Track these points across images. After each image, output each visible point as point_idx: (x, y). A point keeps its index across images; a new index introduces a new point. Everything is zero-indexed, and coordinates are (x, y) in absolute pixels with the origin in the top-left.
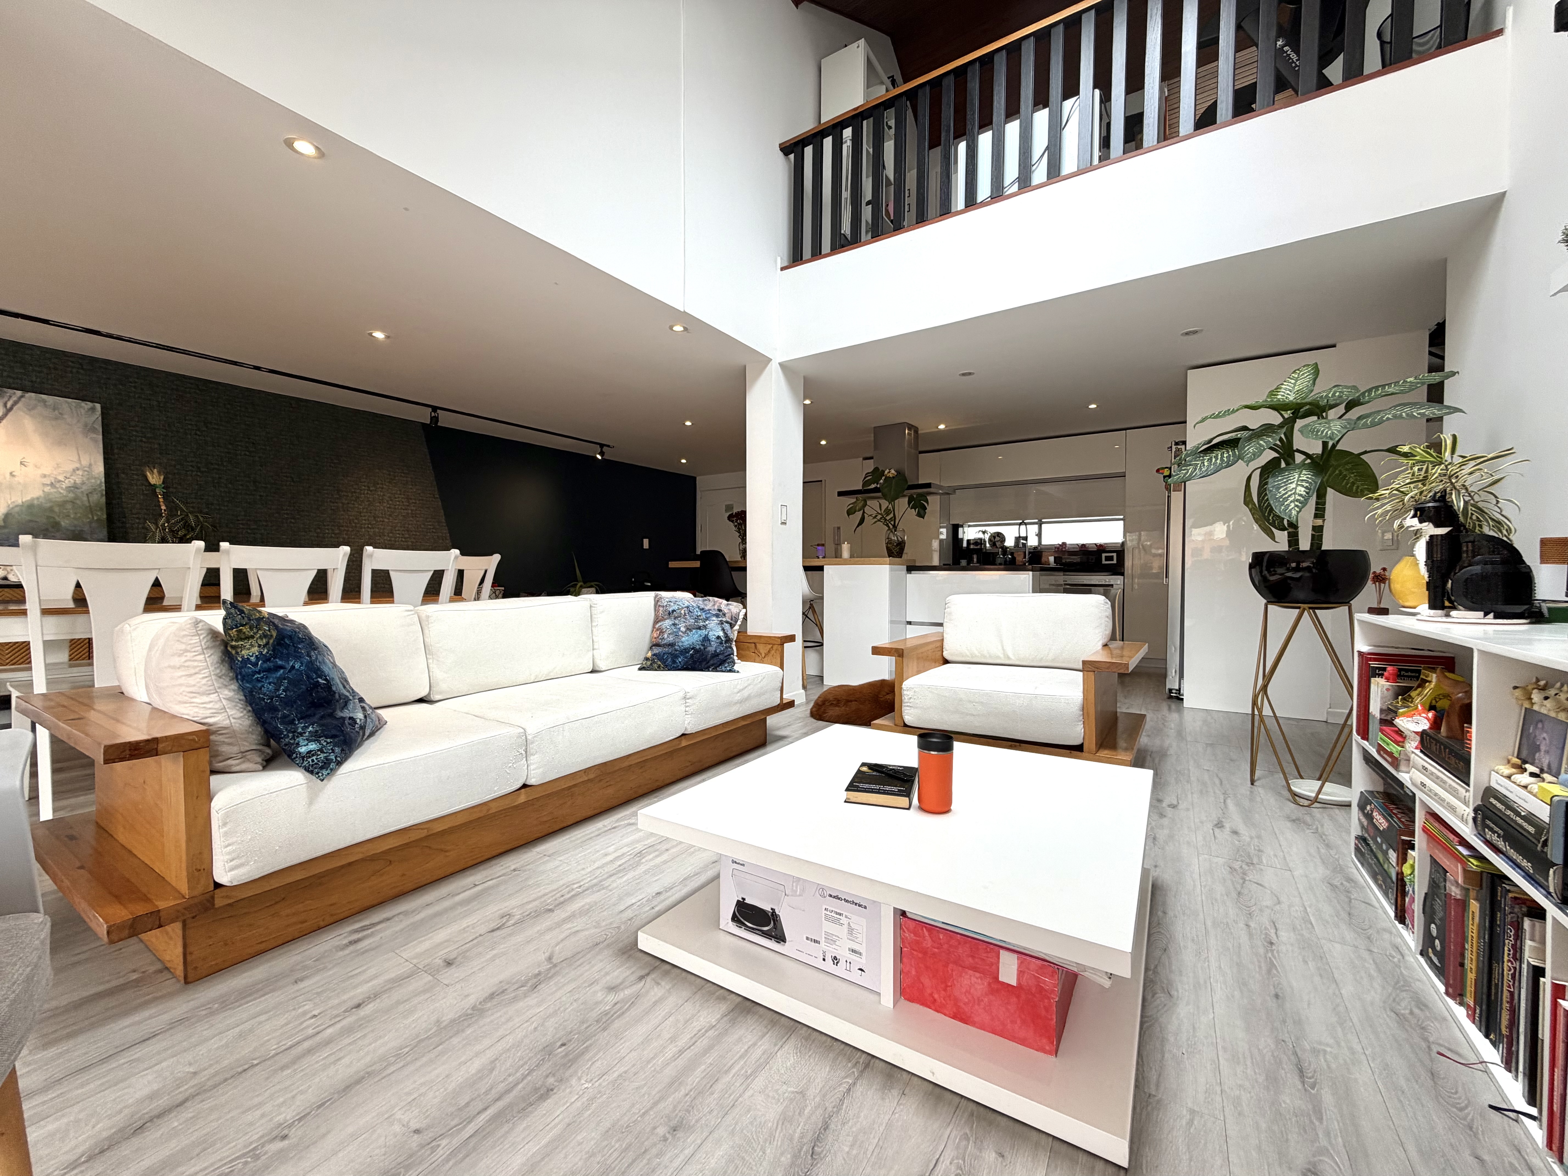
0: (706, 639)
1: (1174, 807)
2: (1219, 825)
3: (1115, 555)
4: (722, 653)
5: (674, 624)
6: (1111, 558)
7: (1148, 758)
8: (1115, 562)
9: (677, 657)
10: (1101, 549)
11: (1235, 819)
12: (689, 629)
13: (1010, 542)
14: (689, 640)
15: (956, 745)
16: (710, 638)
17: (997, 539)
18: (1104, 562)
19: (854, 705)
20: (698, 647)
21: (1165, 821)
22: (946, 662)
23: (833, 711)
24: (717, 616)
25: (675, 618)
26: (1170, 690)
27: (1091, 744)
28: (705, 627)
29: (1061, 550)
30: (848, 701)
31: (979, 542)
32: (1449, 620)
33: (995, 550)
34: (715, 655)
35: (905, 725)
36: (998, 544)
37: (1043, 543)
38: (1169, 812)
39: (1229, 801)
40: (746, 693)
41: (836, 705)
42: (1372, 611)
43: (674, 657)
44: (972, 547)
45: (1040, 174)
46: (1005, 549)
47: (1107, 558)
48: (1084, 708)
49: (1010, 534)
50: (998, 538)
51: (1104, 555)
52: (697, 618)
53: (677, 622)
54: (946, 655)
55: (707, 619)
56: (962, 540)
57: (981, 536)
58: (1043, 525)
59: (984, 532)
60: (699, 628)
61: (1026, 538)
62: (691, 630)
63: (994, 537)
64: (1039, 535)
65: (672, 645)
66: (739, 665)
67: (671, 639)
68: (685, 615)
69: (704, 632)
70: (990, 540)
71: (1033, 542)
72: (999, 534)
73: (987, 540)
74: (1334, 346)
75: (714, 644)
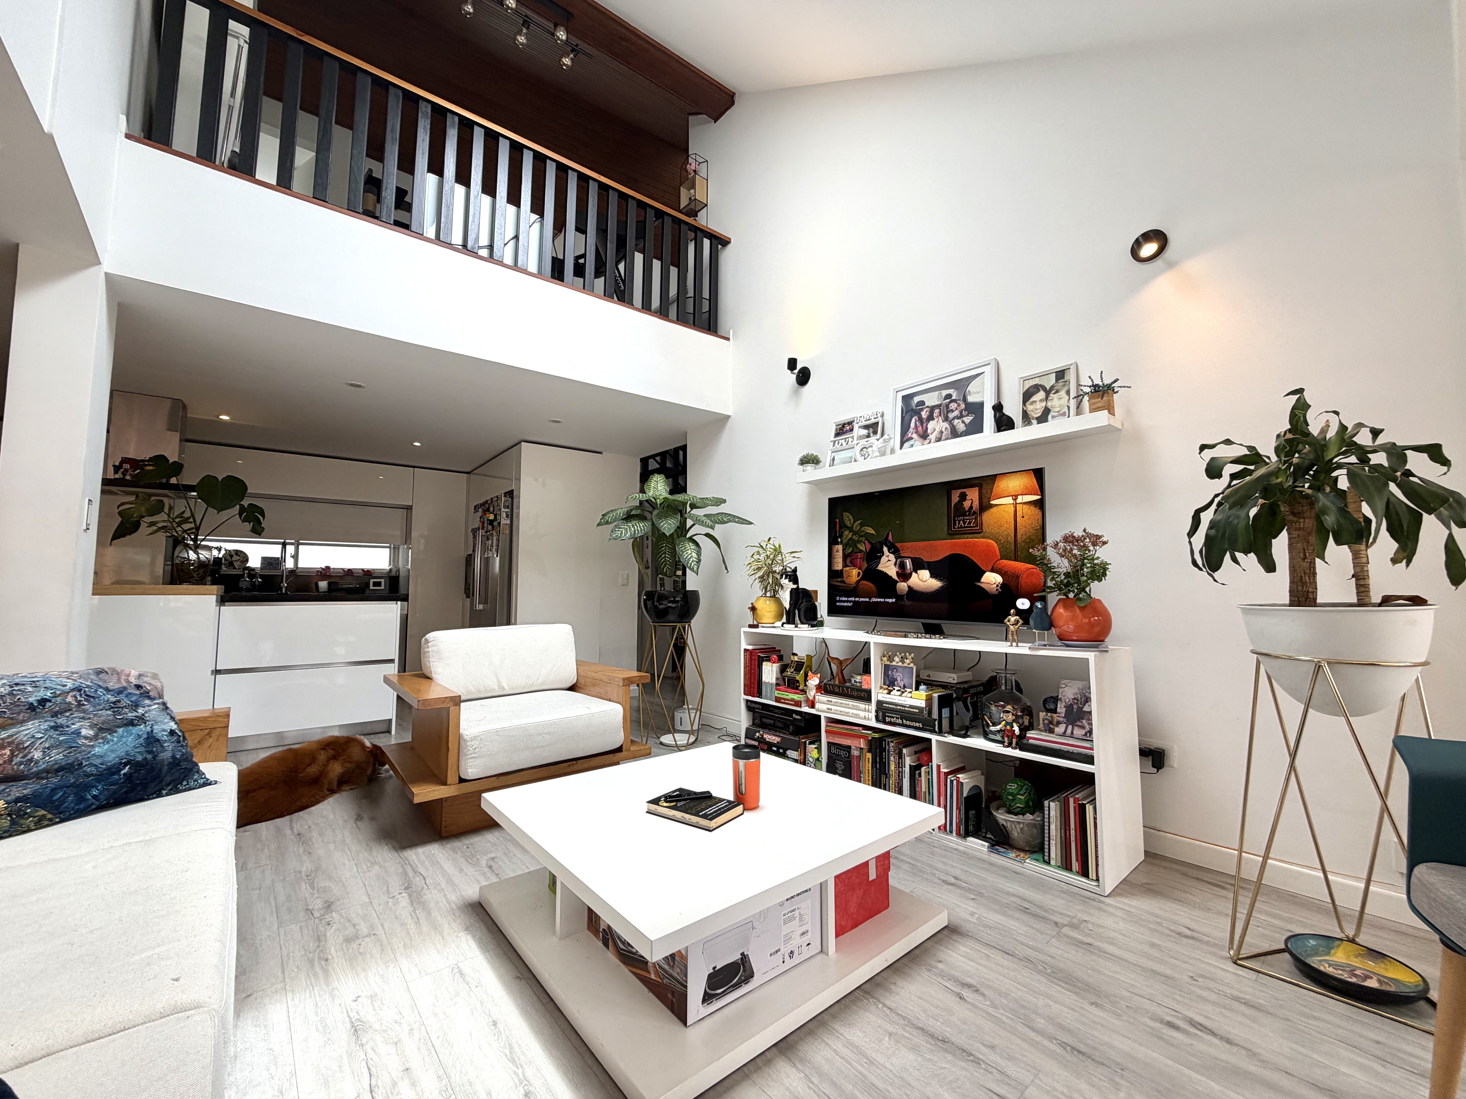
0: (151, 740)
3: (383, 581)
5: (56, 728)
6: (379, 584)
8: (383, 587)
9: (88, 787)
10: (368, 574)
12: (101, 730)
14: (112, 749)
16: (159, 736)
17: (235, 558)
18: (372, 587)
20: (140, 758)
25: (55, 715)
27: (627, 744)
28: (142, 719)
29: (324, 574)
32: (797, 629)
33: (235, 570)
34: (175, 763)
35: (462, 781)
36: (237, 564)
37: (300, 566)
42: (750, 626)
46: (248, 569)
49: (254, 553)
50: (238, 556)
51: (371, 580)
52: (113, 707)
53: (61, 721)
55: (136, 706)
58: (300, 547)
59: (217, 549)
60: (131, 723)
61: (277, 560)
62: (111, 731)
63: (231, 556)
64: (296, 557)
65: (65, 768)
67: (58, 757)
68: (80, 704)
69: (142, 729)
70: (225, 558)
71: (287, 564)
72: (238, 552)
75: (169, 746)
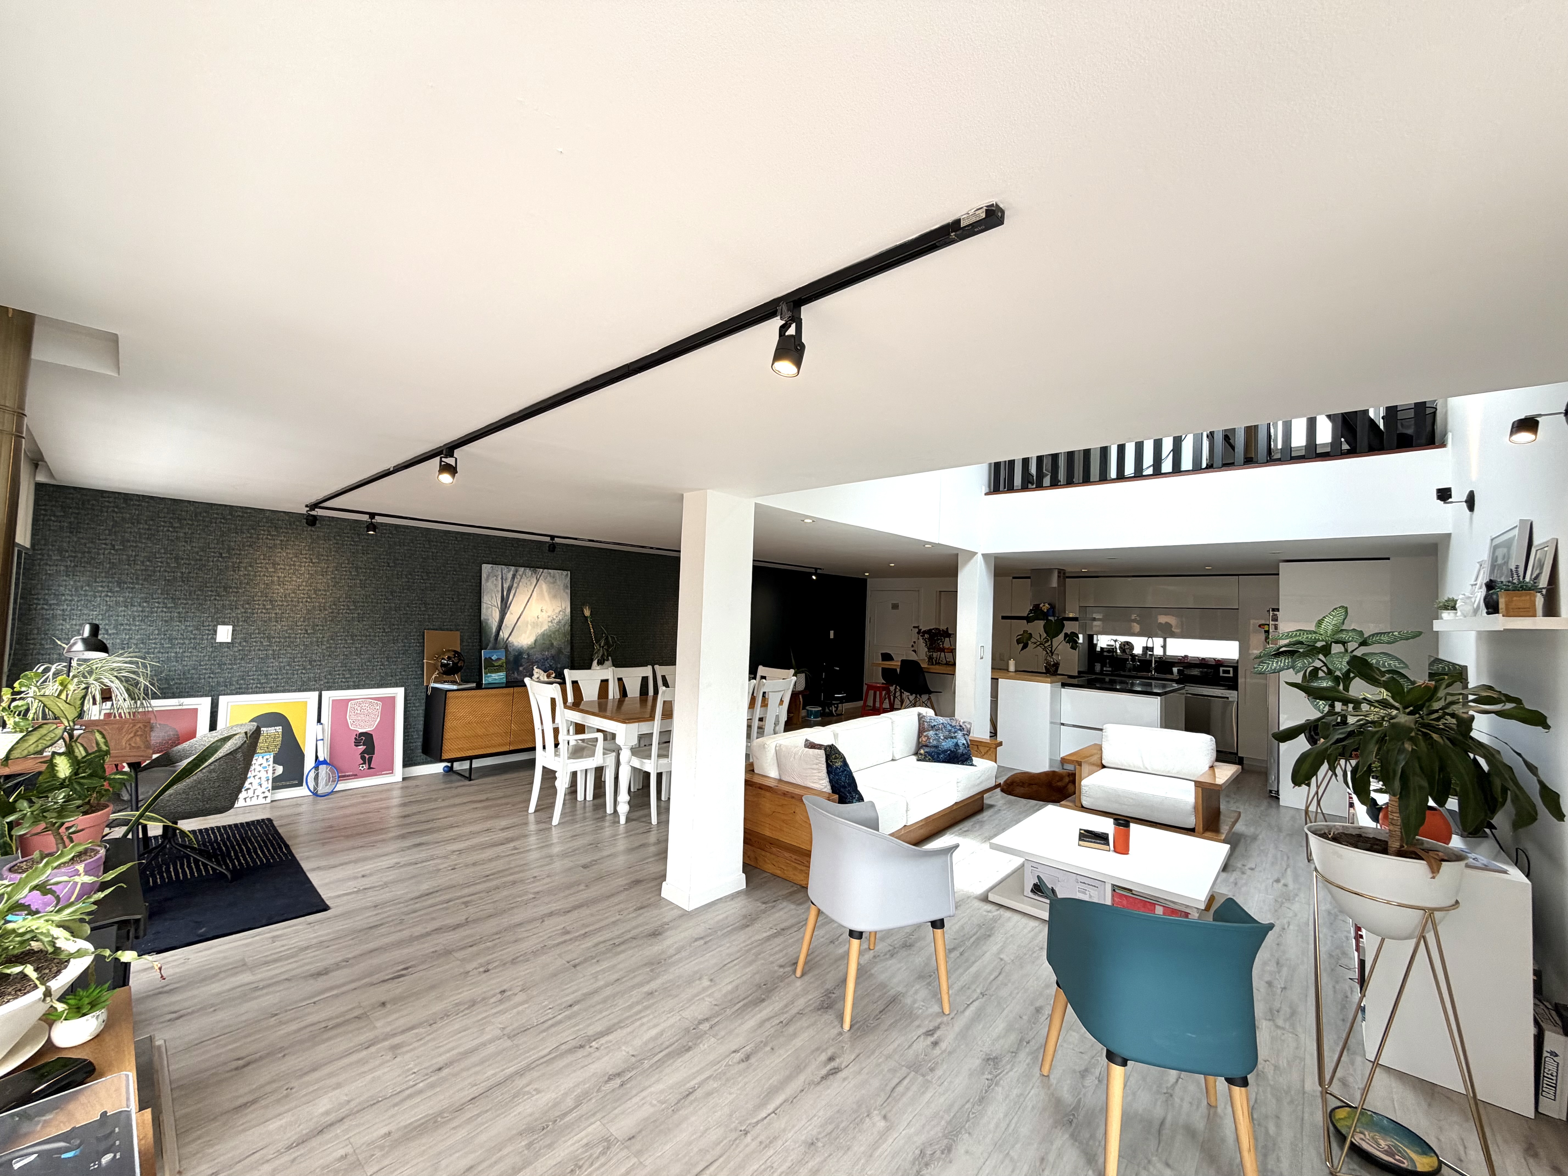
0: (957, 745)
1: (1252, 869)
2: (1278, 881)
3: (1231, 669)
4: (966, 754)
5: (936, 734)
6: (1228, 672)
7: (1243, 840)
8: (1231, 675)
10: (1219, 664)
11: (1289, 879)
12: (946, 738)
13: (1138, 651)
14: (947, 744)
15: (1131, 824)
16: (959, 744)
18: (1221, 674)
19: (1035, 787)
20: (952, 750)
21: (1245, 877)
22: (1104, 767)
23: (1021, 790)
24: (960, 730)
25: (935, 730)
26: (1271, 791)
27: (1200, 828)
28: (955, 737)
29: (1185, 663)
30: (1030, 784)
31: (1111, 650)
33: (1125, 657)
34: (963, 755)
35: (1082, 807)
36: (1127, 651)
37: (1168, 653)
38: (1249, 872)
39: (1289, 870)
40: (981, 780)
41: (1022, 786)
43: (939, 754)
44: (1105, 654)
45: (1167, 466)
46: (1134, 656)
47: (1224, 672)
48: (1196, 807)
49: (1139, 644)
50: (1127, 647)
51: (1221, 669)
52: (950, 731)
53: (937, 732)
54: (1104, 762)
55: (955, 732)
56: (1096, 645)
57: (1113, 643)
58: (1168, 640)
59: (1116, 641)
60: (952, 738)
61: (1152, 649)
63: (1125, 646)
64: (1164, 647)
65: (936, 747)
66: (976, 760)
67: (935, 743)
68: (942, 729)
69: (955, 740)
70: (1120, 647)
71: (1158, 651)
72: (1128, 643)
73: (1118, 646)
74: (1388, 559)
75: (962, 748)
